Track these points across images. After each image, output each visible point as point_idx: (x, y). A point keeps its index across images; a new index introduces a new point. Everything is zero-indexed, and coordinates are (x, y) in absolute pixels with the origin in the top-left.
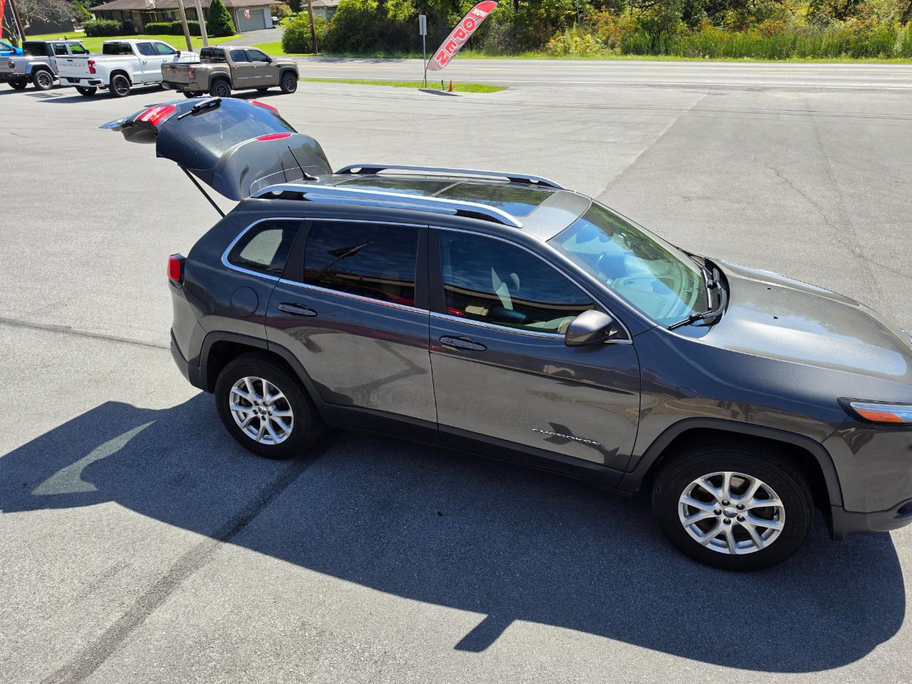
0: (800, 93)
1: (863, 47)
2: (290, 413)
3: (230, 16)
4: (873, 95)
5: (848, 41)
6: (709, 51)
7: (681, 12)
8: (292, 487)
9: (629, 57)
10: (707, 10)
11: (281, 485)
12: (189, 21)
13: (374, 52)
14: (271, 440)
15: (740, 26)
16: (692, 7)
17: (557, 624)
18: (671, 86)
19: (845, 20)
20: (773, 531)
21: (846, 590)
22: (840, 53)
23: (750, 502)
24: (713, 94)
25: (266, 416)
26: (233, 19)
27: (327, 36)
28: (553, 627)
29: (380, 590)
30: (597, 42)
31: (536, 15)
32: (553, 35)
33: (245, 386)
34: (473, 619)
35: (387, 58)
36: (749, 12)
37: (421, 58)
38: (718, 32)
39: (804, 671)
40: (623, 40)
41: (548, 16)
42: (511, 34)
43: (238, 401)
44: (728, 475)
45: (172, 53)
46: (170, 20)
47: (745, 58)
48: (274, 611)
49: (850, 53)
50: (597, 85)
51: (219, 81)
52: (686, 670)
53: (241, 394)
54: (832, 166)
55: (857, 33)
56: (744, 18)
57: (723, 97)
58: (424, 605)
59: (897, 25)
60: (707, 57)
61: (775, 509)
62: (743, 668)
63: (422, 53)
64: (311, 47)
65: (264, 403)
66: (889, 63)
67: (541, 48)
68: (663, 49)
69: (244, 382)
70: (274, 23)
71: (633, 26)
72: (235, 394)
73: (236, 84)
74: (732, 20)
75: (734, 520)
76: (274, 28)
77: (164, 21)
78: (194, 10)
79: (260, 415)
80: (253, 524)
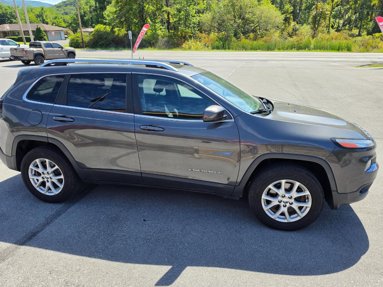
0: (280, 62)
1: (300, 47)
2: (62, 177)
3: (45, 34)
4: (306, 62)
5: (295, 44)
6: (244, 48)
7: (233, 34)
8: (63, 215)
9: (214, 50)
10: (243, 33)
11: (58, 214)
12: (26, 36)
13: (110, 48)
14: (53, 193)
15: (255, 39)
16: (237, 32)
17: (209, 266)
18: (231, 60)
19: (293, 38)
20: (307, 207)
21: (341, 234)
22: (292, 49)
23: (294, 194)
24: (248, 62)
25: (49, 180)
26: (47, 35)
27: (89, 41)
28: (207, 267)
29: (112, 260)
30: (202, 45)
31: (177, 35)
32: (184, 42)
33: (37, 165)
34: (164, 269)
35: (116, 50)
36: (258, 34)
37: (130, 50)
38: (247, 41)
39: (332, 273)
40: (212, 44)
41: (182, 35)
42: (168, 42)
43: (34, 173)
44: (283, 181)
45: (16, 45)
46: (17, 36)
47: (258, 50)
48: (49, 278)
49: (296, 49)
50: (203, 60)
51: (38, 56)
52: (276, 280)
53: (35, 169)
54: (297, 83)
55: (297, 41)
56: (257, 36)
57: (252, 63)
58: (137, 265)
59: (311, 39)
60: (244, 50)
61: (306, 196)
62: (304, 275)
63: (131, 48)
64: (82, 46)
65: (48, 173)
66: (310, 52)
67: (180, 47)
68: (227, 47)
69: (36, 162)
70: (66, 38)
71: (215, 39)
72: (32, 170)
73: (46, 58)
74: (252, 37)
75: (288, 205)
76: (65, 40)
77: (14, 36)
78: (28, 31)
79: (46, 180)
80: (40, 235)
